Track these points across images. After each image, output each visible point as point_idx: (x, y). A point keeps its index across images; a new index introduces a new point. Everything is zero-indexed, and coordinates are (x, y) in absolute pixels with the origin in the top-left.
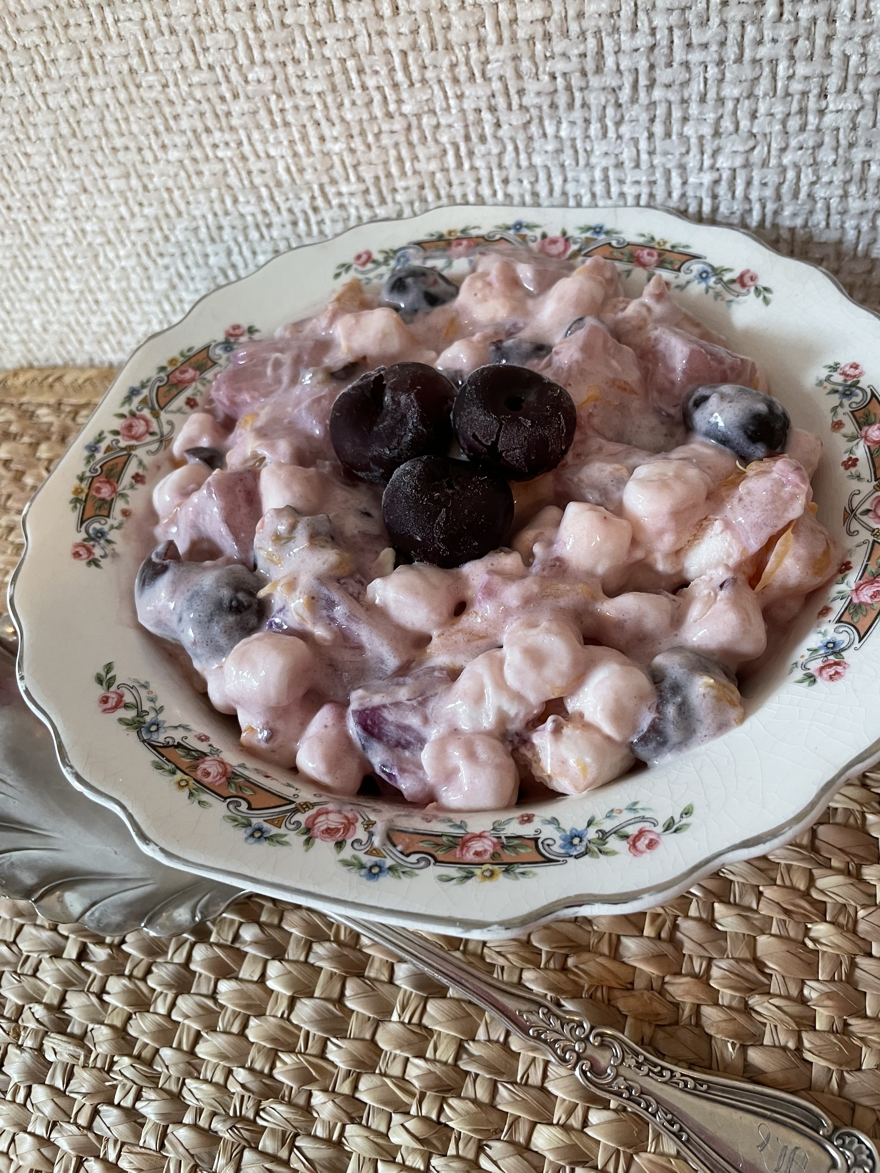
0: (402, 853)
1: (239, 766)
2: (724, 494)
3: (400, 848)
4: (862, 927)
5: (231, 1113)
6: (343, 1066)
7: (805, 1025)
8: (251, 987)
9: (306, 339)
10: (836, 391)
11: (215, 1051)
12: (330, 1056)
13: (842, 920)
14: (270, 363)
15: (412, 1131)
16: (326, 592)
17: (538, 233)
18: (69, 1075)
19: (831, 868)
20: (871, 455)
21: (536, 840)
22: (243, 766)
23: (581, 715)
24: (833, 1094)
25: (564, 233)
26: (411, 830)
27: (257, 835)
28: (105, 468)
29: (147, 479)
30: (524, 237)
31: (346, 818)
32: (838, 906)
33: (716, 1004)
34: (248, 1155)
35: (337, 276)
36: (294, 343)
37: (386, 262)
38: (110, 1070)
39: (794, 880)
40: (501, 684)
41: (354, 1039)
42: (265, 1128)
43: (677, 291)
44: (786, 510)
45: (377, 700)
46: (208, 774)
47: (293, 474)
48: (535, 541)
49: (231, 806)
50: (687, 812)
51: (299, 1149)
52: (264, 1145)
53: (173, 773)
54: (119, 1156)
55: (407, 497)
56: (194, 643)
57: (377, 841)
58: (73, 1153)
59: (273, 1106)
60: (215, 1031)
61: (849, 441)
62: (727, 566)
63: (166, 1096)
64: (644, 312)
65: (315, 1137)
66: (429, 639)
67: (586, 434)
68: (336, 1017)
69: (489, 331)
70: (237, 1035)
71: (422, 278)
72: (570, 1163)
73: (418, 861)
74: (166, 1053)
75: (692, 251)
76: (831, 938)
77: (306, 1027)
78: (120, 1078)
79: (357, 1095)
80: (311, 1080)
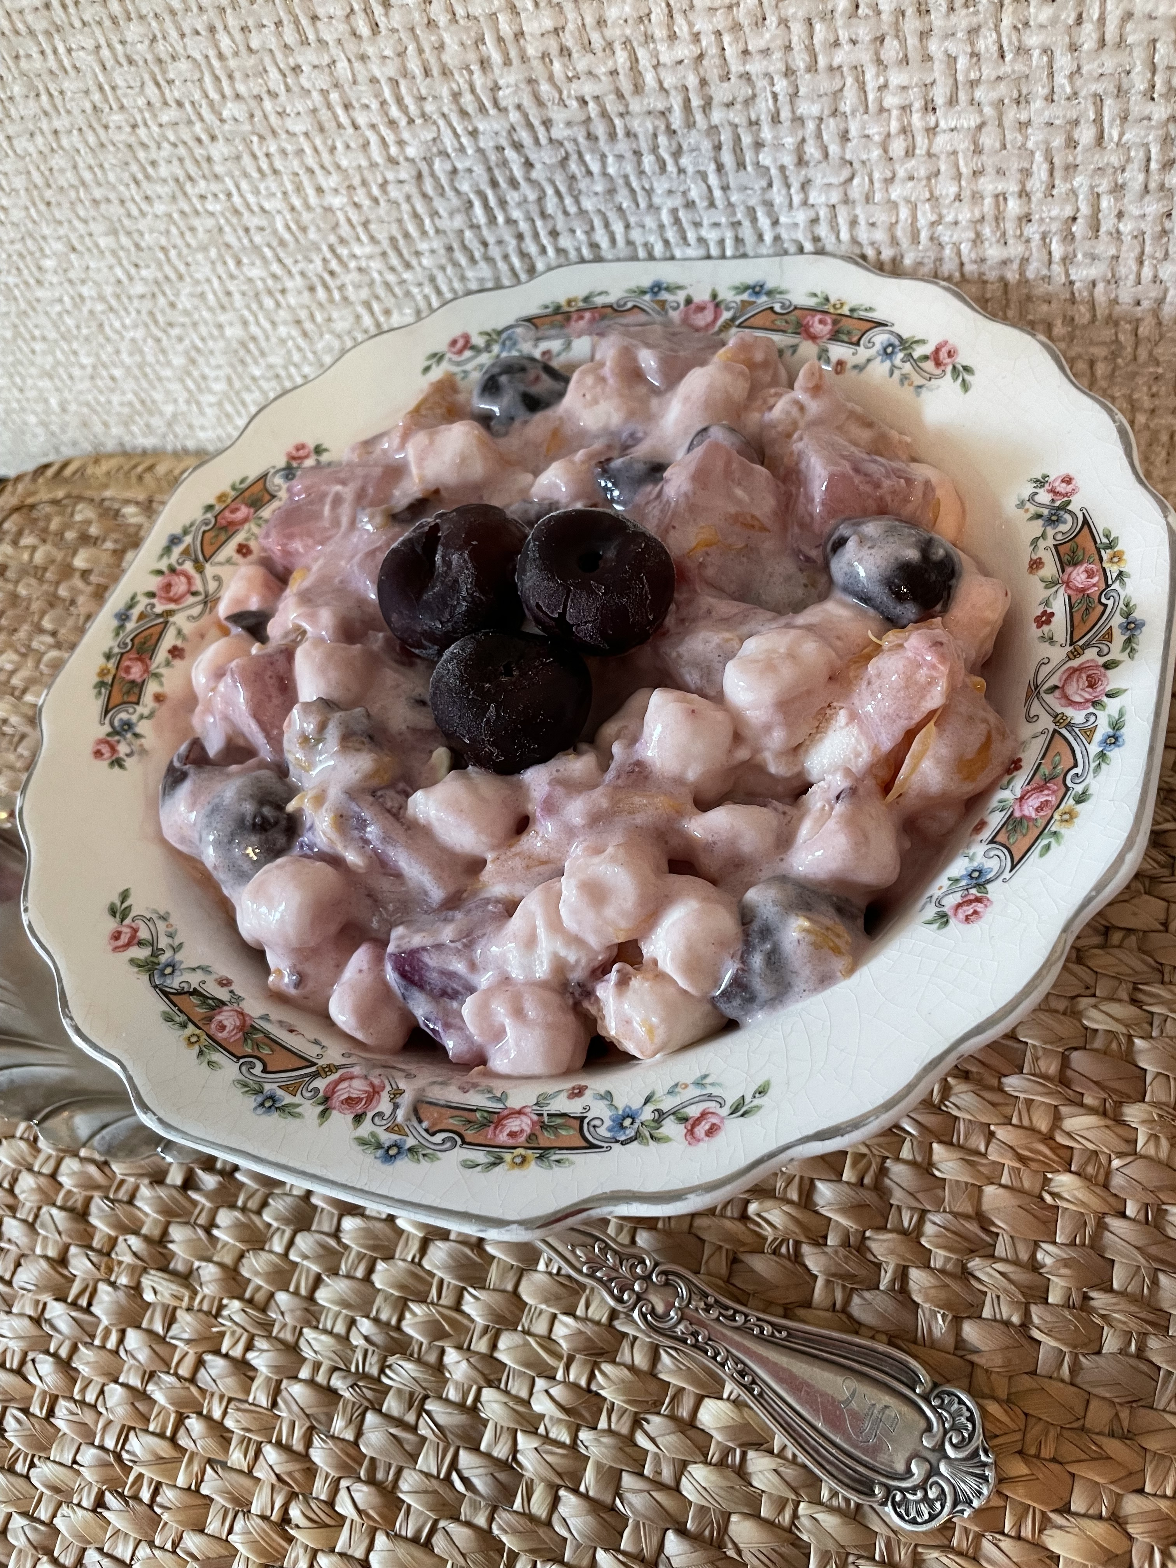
0: (427, 1130)
1: (261, 1018)
2: (851, 675)
3: (425, 1124)
4: (1117, 1181)
5: (353, 1369)
6: (480, 1321)
7: (1033, 1296)
8: (379, 1225)
9: (376, 465)
10: (1039, 516)
11: (336, 1297)
12: (466, 1308)
13: (1090, 1170)
14: (329, 500)
15: (557, 1398)
16: (357, 809)
17: (681, 297)
18: (171, 1320)
19: (1082, 1105)
20: (1071, 607)
21: (582, 1119)
22: (265, 1018)
23: (655, 962)
24: (1063, 1381)
25: (714, 296)
26: (442, 1102)
27: (267, 1104)
28: (136, 641)
29: (187, 654)
30: (663, 304)
31: (372, 1085)
32: (1088, 1153)
33: (927, 1266)
34: (371, 1418)
35: (427, 369)
36: (359, 471)
37: (488, 348)
38: (218, 1315)
39: (1034, 1120)
40: (555, 925)
41: (494, 1290)
42: (390, 1387)
43: (855, 372)
44: (923, 697)
45: (417, 940)
46: (223, 1028)
47: (330, 656)
48: (617, 737)
49: (244, 1068)
50: (762, 1091)
51: (428, 1413)
52: (389, 1408)
53: (184, 1026)
54: (225, 1413)
55: (450, 690)
56: (215, 867)
57: (400, 1114)
58: (172, 1408)
59: (401, 1363)
60: (337, 1274)
61: (1046, 587)
62: (848, 772)
63: (281, 1347)
64: (795, 411)
65: (447, 1401)
66: (484, 862)
67: (695, 591)
68: (475, 1263)
69: (598, 445)
70: (362, 1280)
71: (519, 375)
72: (740, 1446)
73: (444, 1141)
74: (282, 1298)
75: (877, 316)
76: (1076, 1193)
77: (439, 1274)
78: (229, 1324)
79: (497, 1355)
80: (444, 1335)
